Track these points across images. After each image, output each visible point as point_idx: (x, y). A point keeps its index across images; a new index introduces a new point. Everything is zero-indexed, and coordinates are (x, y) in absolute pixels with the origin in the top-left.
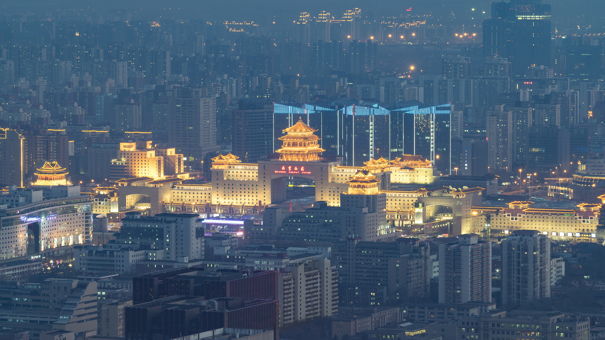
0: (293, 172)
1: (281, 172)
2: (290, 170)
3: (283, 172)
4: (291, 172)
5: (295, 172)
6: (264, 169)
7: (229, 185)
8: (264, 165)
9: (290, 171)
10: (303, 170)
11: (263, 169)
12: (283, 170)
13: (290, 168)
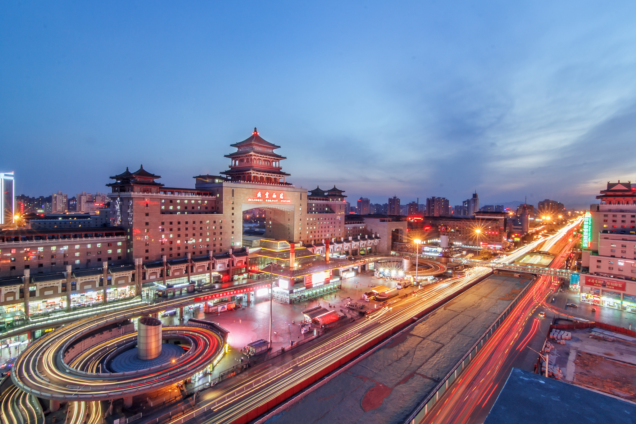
0: (270, 201)
1: (257, 200)
2: (267, 197)
3: (258, 200)
4: (269, 201)
5: (273, 201)
6: (233, 196)
7: (171, 223)
8: (233, 190)
9: (268, 199)
10: (282, 198)
11: (231, 195)
12: (259, 198)
13: (267, 194)
